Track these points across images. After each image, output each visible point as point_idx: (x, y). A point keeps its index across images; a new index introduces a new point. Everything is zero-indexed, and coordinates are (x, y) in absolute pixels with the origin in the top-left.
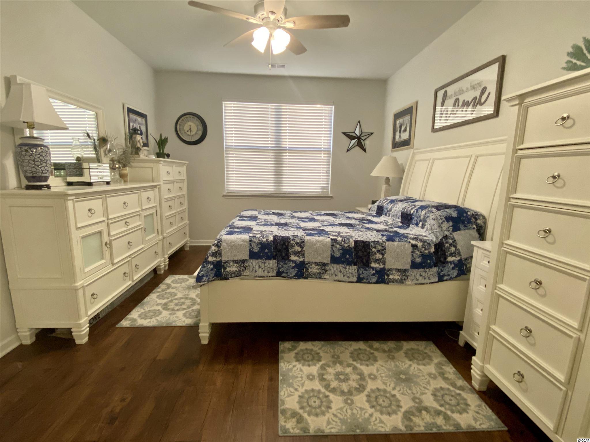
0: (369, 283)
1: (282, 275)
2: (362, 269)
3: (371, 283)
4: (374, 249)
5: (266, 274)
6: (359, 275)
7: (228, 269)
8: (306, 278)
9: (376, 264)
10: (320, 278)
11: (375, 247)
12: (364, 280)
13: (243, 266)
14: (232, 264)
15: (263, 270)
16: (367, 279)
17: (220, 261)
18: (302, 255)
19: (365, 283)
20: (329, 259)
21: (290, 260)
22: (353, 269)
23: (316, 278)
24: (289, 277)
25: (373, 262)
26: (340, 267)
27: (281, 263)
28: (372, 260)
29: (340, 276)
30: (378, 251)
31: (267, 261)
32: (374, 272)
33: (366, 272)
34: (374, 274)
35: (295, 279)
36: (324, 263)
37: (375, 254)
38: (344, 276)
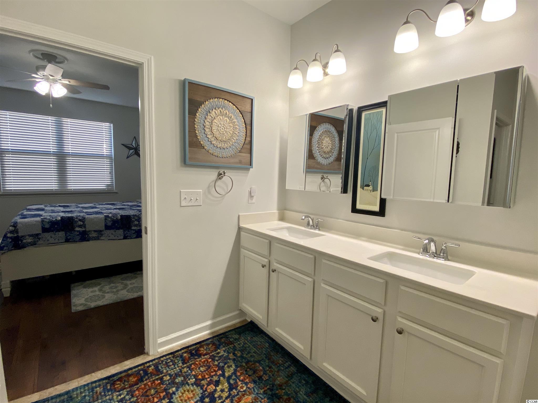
1: (70, 241)
2: (126, 231)
3: (133, 238)
4: (133, 219)
5: (57, 241)
6: (125, 235)
7: (24, 241)
8: (88, 241)
9: (135, 227)
10: (99, 239)
11: (134, 218)
12: (128, 237)
13: (38, 238)
14: (27, 237)
15: (54, 239)
16: (130, 236)
17: (18, 236)
18: (84, 227)
19: (129, 239)
20: (104, 227)
21: (75, 231)
22: (121, 232)
23: (95, 240)
24: (75, 242)
25: (133, 226)
26: (112, 231)
27: (68, 233)
28: (132, 225)
29: (112, 237)
30: (136, 220)
31: (57, 233)
33: (129, 232)
34: (134, 233)
35: (79, 242)
36: (101, 230)
37: (134, 222)
38: (115, 236)
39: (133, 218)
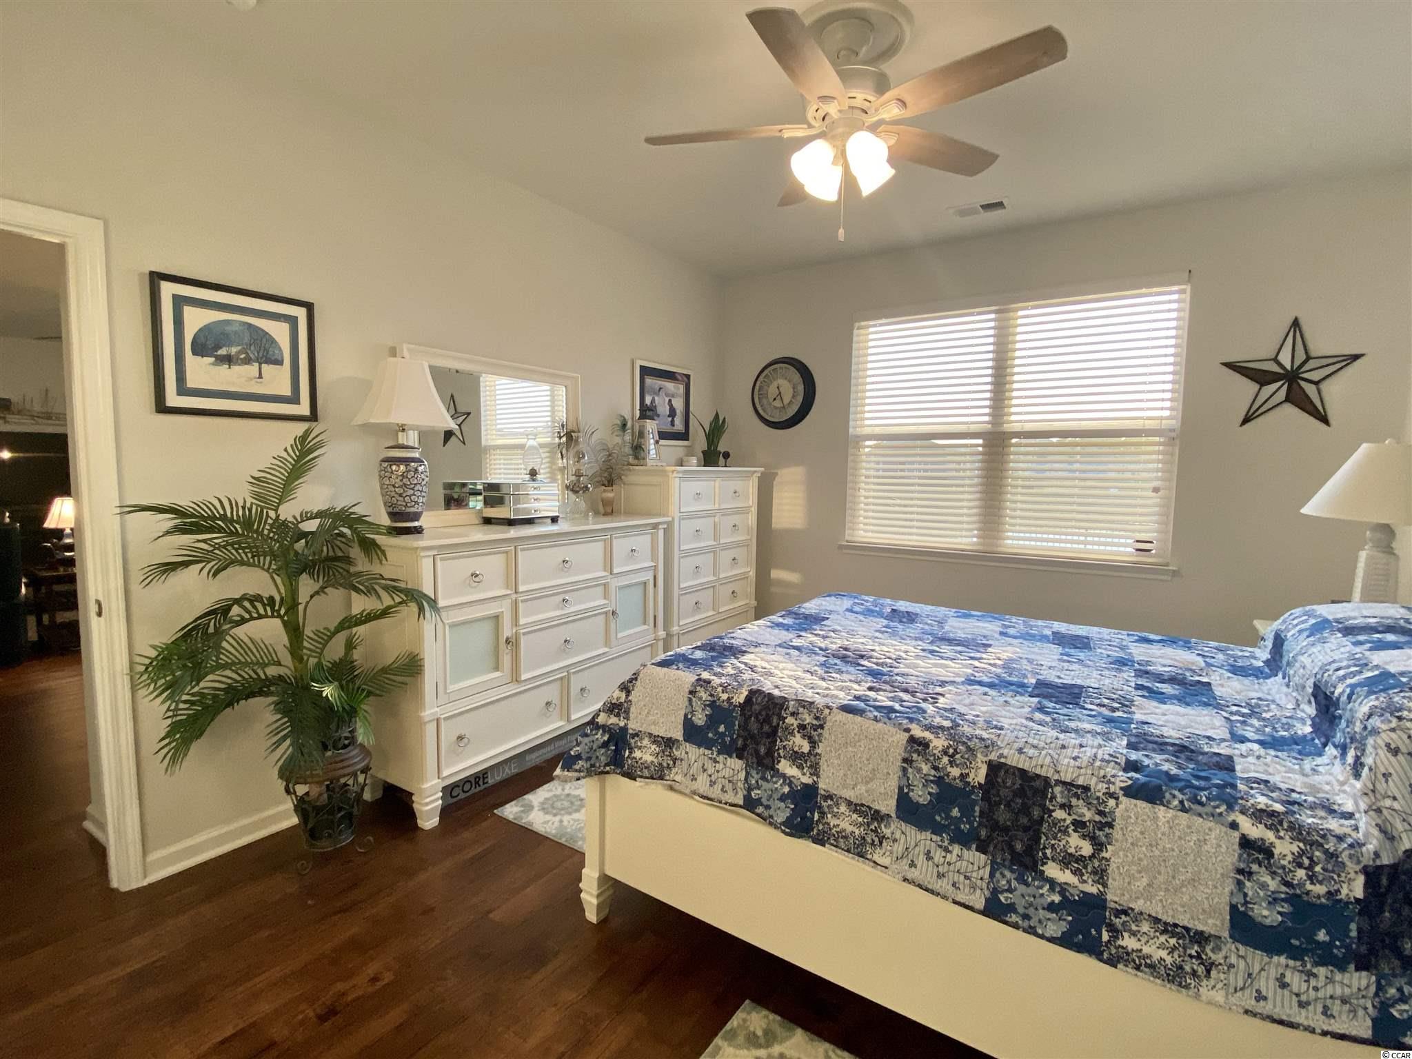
0: (1031, 931)
1: (757, 810)
2: (1008, 874)
3: (1042, 937)
4: (1059, 814)
5: (716, 792)
6: (995, 892)
7: (637, 754)
8: (819, 841)
9: (1068, 872)
10: (862, 855)
11: (1066, 806)
12: (1014, 918)
13: (670, 756)
14: (646, 742)
15: (711, 781)
16: (1026, 917)
17: (624, 730)
18: (811, 767)
19: (1015, 926)
20: (893, 803)
21: (777, 773)
22: (974, 861)
23: (848, 851)
25: (1053, 860)
26: (925, 839)
27: (754, 773)
28: (1048, 852)
29: (923, 871)
30: (1079, 825)
31: (721, 758)
32: (1057, 898)
33: (1022, 889)
34: (1051, 907)
37: (1065, 832)
38: (940, 876)
39: (1062, 806)
